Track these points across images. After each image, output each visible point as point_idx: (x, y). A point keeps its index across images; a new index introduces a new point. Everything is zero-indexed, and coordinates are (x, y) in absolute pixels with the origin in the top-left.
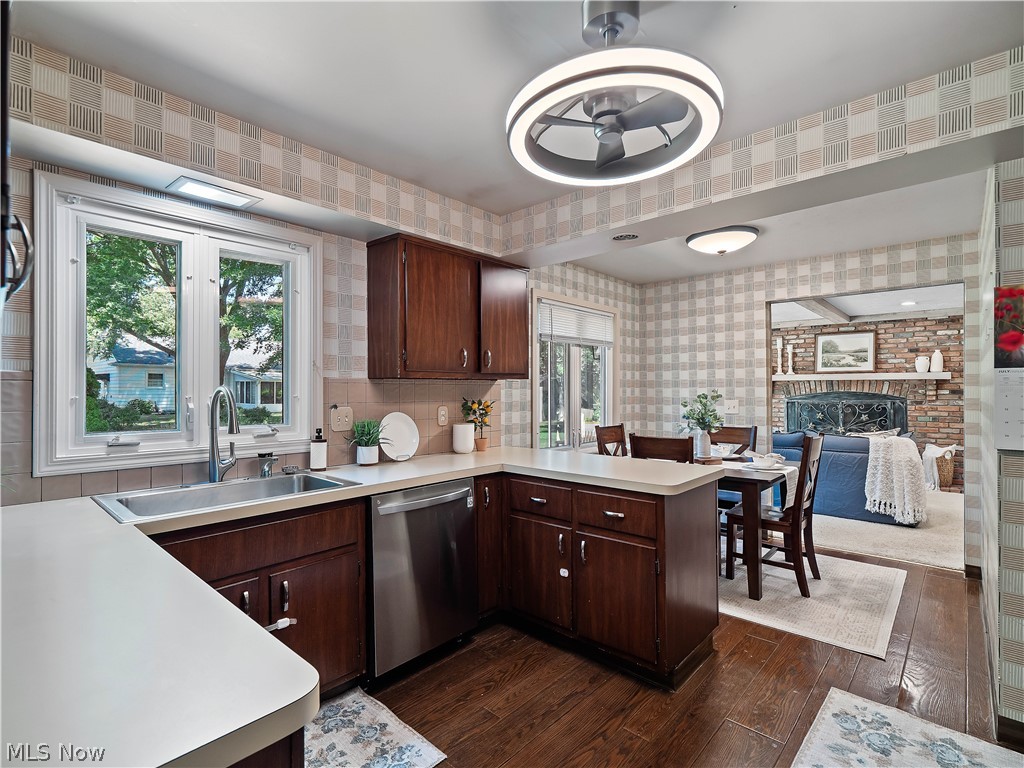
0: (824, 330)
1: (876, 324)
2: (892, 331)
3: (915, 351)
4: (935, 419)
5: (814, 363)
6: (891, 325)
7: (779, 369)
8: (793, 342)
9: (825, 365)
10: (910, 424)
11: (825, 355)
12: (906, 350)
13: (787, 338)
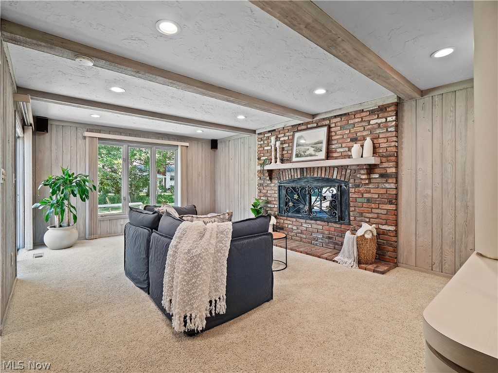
0: (299, 128)
1: (329, 119)
2: (339, 124)
3: (354, 140)
4: (369, 200)
5: (291, 154)
6: (338, 119)
7: (273, 160)
8: (282, 139)
9: (297, 156)
10: (352, 204)
11: (298, 148)
12: (349, 140)
13: (279, 136)
